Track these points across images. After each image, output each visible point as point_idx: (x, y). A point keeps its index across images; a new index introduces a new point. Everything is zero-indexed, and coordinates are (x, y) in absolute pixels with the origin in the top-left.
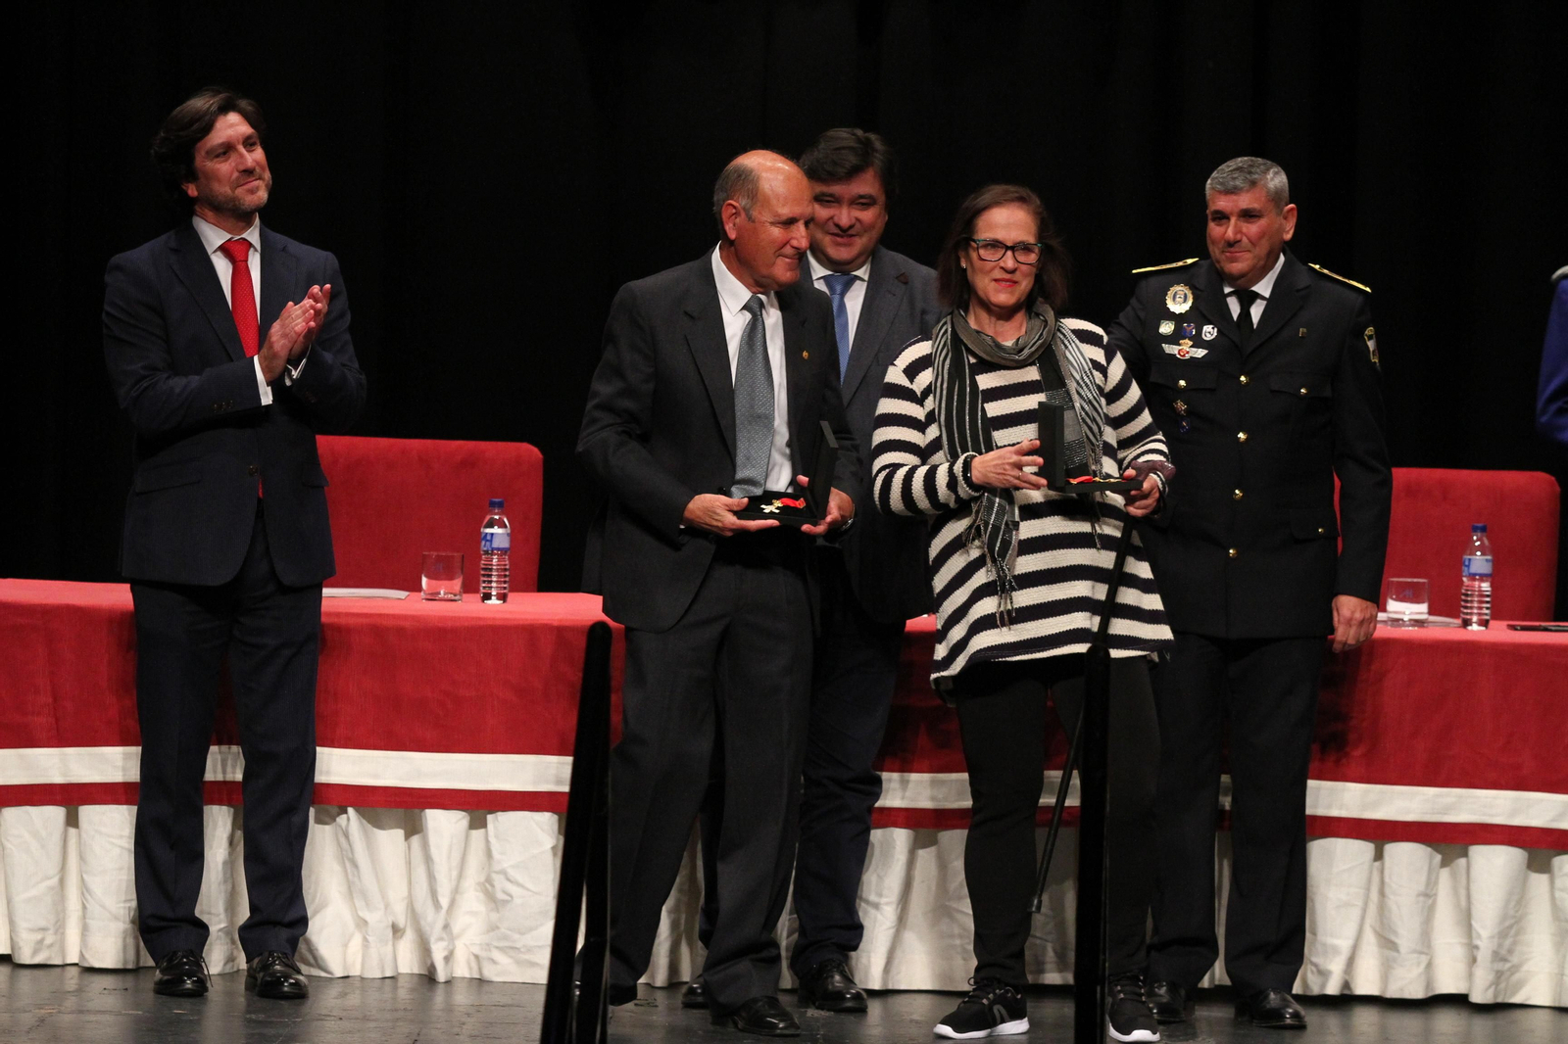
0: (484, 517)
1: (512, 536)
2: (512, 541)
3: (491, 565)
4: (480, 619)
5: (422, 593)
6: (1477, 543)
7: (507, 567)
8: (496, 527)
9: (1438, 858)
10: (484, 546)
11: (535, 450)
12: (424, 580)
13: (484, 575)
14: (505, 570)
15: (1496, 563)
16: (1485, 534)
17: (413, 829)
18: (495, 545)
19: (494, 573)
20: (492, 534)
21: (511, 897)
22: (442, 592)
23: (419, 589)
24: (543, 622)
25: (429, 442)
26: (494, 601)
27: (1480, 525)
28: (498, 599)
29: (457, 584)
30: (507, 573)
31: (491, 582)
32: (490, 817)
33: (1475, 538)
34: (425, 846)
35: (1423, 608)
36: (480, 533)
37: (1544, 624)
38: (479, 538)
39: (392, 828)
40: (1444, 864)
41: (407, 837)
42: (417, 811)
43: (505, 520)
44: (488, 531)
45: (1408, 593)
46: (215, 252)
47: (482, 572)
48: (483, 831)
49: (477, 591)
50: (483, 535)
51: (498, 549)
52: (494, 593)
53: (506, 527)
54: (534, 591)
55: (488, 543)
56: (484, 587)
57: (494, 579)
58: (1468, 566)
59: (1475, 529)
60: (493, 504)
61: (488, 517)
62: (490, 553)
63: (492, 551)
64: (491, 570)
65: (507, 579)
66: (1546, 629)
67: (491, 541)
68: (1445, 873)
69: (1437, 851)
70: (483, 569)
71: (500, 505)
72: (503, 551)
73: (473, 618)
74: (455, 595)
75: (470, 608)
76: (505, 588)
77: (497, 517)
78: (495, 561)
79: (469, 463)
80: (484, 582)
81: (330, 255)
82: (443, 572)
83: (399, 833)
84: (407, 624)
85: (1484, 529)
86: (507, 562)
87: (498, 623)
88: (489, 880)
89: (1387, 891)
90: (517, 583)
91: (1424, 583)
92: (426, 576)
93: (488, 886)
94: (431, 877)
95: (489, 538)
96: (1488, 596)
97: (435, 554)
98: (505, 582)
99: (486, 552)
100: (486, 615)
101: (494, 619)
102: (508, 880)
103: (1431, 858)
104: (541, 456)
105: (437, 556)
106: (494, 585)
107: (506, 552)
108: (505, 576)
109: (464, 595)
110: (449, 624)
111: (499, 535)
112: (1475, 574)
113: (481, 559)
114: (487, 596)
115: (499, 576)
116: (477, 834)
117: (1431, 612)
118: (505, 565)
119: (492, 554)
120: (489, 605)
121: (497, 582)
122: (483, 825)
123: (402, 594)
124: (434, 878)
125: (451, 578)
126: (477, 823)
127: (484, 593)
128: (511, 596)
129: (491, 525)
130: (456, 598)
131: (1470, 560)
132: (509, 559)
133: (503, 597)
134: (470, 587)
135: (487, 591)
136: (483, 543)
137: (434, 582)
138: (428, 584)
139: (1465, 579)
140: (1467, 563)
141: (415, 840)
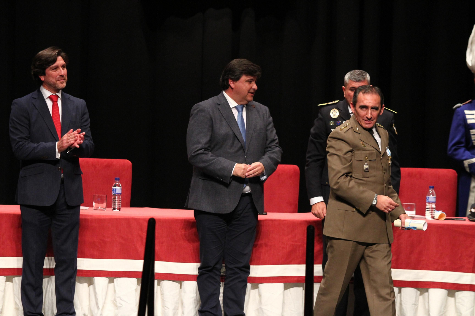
0: (113, 184)
1: (122, 189)
2: (122, 191)
3: (115, 199)
4: (112, 216)
5: (93, 208)
6: (431, 192)
7: (121, 199)
8: (117, 187)
9: (419, 292)
10: (113, 193)
11: (130, 162)
12: (94, 203)
13: (113, 202)
14: (120, 200)
15: (437, 198)
16: (433, 189)
17: (91, 283)
18: (117, 192)
19: (116, 201)
20: (116, 189)
21: (122, 305)
22: (100, 208)
23: (92, 206)
24: (132, 217)
25: (95, 159)
26: (116, 210)
27: (432, 186)
28: (118, 209)
29: (104, 205)
30: (121, 201)
31: (115, 204)
32: (115, 279)
33: (430, 190)
34: (94, 288)
35: (414, 212)
36: (112, 188)
37: (452, 218)
38: (112, 190)
39: (83, 283)
40: (421, 294)
41: (89, 286)
42: (92, 277)
43: (120, 184)
44: (115, 188)
45: (409, 208)
46: (47, 98)
47: (113, 201)
48: (113, 284)
49: (111, 207)
50: (113, 189)
51: (118, 194)
52: (116, 207)
53: (120, 186)
54: (129, 207)
55: (114, 192)
56: (113, 206)
57: (116, 203)
58: (428, 199)
59: (430, 187)
60: (116, 179)
61: (114, 184)
62: (115, 195)
63: (116, 194)
64: (115, 200)
65: (121, 203)
66: (453, 220)
67: (115, 191)
68: (421, 297)
69: (419, 290)
70: (113, 200)
71: (118, 180)
72: (119, 194)
73: (109, 216)
74: (104, 208)
75: (108, 213)
76: (120, 206)
77: (117, 183)
78: (117, 198)
79: (108, 166)
80: (113, 204)
81: (83, 100)
82: (100, 201)
83: (86, 285)
84: (89, 218)
85: (433, 188)
86: (121, 198)
87: (117, 217)
88: (115, 300)
89: (402, 303)
90: (124, 205)
91: (414, 205)
92: (95, 202)
93: (114, 301)
94: (96, 298)
95: (115, 190)
96: (434, 209)
97: (97, 195)
98: (120, 204)
99: (114, 195)
100: (114, 215)
101: (116, 216)
102: (121, 299)
103: (417, 292)
104: (131, 164)
105: (98, 196)
106: (116, 205)
107: (120, 194)
108: (120, 202)
109: (107, 208)
110: (102, 218)
111: (118, 189)
112: (430, 202)
113: (112, 197)
114: (114, 209)
115: (118, 202)
116: (111, 285)
117: (416, 214)
118: (120, 199)
119: (116, 195)
120: (115, 212)
121: (117, 204)
122: (113, 282)
123: (87, 208)
124: (97, 299)
125: (103, 203)
126: (112, 281)
127: (113, 208)
128: (122, 209)
129: (115, 186)
130: (104, 209)
131: (428, 197)
132: (121, 197)
133: (119, 209)
134: (109, 206)
135: (114, 207)
136: (113, 191)
137: (97, 204)
138: (95, 205)
139: (427, 203)
140: (427, 198)
141: (91, 287)
